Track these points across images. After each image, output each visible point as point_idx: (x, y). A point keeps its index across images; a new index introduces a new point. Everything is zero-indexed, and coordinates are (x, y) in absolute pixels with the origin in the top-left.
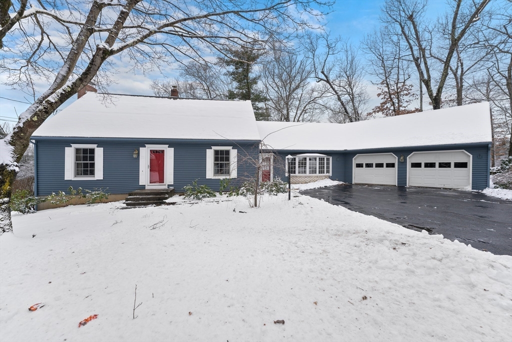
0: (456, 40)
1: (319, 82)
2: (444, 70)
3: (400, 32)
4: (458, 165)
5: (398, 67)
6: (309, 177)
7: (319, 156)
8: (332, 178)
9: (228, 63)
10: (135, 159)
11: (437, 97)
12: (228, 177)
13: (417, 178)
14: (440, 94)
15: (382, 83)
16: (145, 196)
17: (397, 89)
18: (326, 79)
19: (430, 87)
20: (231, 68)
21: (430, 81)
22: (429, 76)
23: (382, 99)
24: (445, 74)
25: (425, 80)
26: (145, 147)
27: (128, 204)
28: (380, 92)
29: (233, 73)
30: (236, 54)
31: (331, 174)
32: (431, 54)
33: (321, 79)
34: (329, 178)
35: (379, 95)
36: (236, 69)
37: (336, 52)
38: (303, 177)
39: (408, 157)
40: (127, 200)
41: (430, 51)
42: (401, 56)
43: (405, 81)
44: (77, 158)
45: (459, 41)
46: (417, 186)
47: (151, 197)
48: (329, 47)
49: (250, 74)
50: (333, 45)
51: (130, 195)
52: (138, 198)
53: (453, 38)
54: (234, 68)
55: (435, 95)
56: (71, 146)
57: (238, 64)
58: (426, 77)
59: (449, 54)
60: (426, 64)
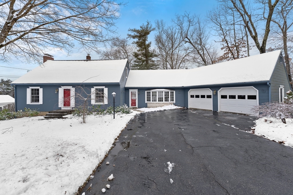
0: (273, 6)
1: (186, 43)
2: (266, 28)
3: (233, 6)
4: (250, 97)
5: (234, 29)
6: (158, 103)
7: (164, 91)
8: (175, 105)
9: (134, 37)
10: (56, 94)
11: (263, 47)
12: (102, 104)
13: (224, 106)
14: (264, 45)
15: (223, 41)
16: (55, 114)
17: (236, 44)
18: (189, 41)
19: (257, 41)
20: (136, 40)
21: (257, 36)
22: (256, 34)
23: (225, 51)
24: (267, 30)
25: (253, 36)
26: (61, 87)
27: (45, 118)
28: (222, 47)
29: (137, 43)
30: (138, 31)
31: (174, 102)
32: (264, 17)
33: (187, 42)
34: (174, 104)
35: (222, 49)
36: (139, 40)
37: (194, 24)
38: (155, 103)
39: (218, 91)
40: (47, 115)
41: (264, 15)
42: (235, 22)
43: (243, 38)
44: (32, 94)
45: (274, 7)
46: (225, 111)
47: (57, 114)
48: (190, 21)
49: (146, 42)
50: (192, 20)
51: (49, 113)
52: (52, 114)
53: (270, 6)
54: (138, 39)
55: (261, 45)
56: (29, 88)
57: (140, 37)
58: (254, 34)
59: (268, 16)
60: (252, 25)
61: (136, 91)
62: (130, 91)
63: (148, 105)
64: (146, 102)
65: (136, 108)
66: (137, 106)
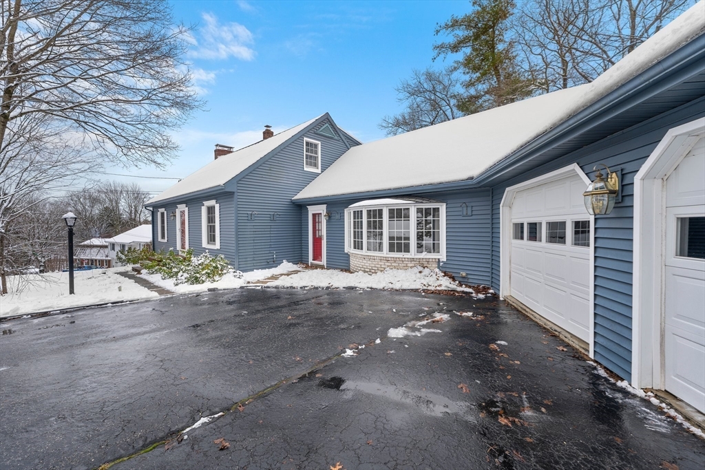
7: (387, 205)
39: (637, 179)
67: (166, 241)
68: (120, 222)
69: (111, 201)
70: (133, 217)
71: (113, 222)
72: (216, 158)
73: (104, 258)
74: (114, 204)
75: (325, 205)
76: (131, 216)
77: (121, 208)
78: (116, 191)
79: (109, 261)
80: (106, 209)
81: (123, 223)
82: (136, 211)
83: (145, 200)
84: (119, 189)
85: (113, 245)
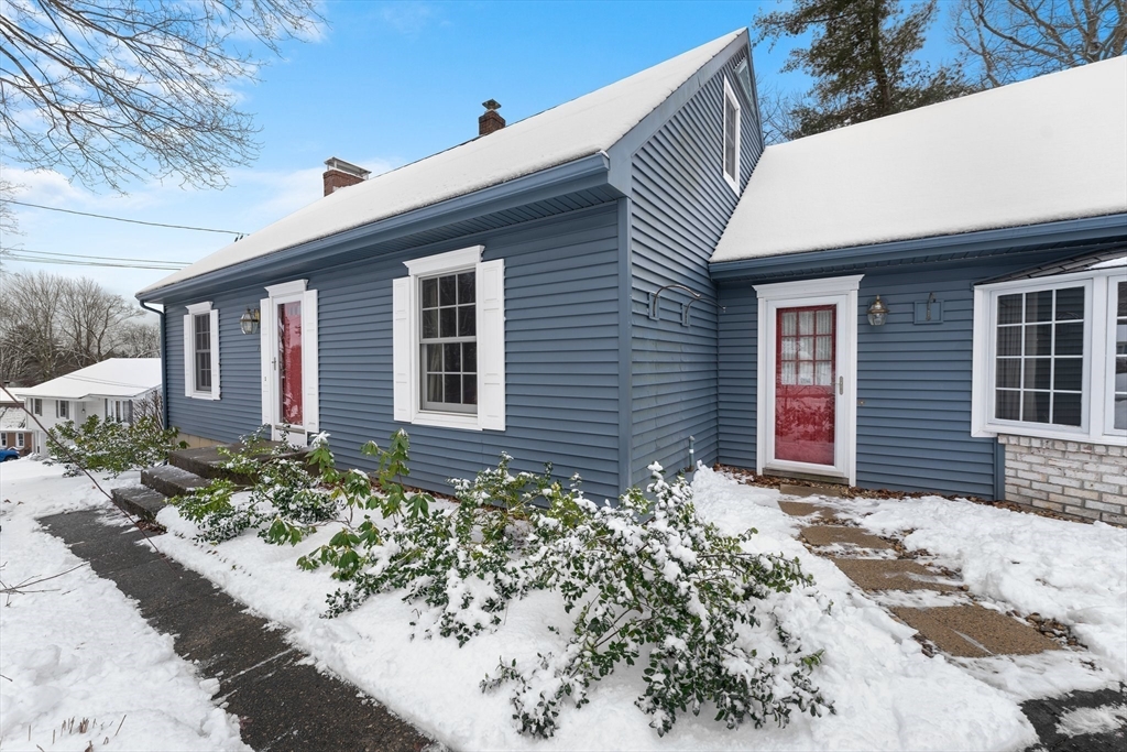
61: (844, 294)
62: (770, 299)
63: (1019, 469)
64: (983, 421)
65: (834, 484)
66: (846, 461)
67: (215, 394)
68: (54, 356)
69: (33, 312)
70: (84, 344)
71: (38, 354)
72: (328, 192)
73: (15, 429)
74: (41, 320)
75: (854, 281)
76: (79, 343)
77: (57, 326)
78: (46, 293)
79: (29, 435)
80: (23, 328)
81: (61, 357)
82: (91, 333)
83: (111, 311)
84: (52, 289)
85: (38, 404)
